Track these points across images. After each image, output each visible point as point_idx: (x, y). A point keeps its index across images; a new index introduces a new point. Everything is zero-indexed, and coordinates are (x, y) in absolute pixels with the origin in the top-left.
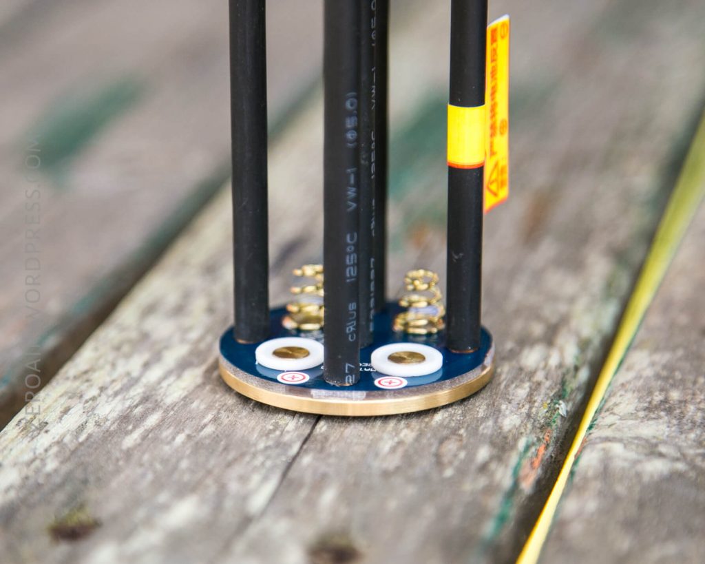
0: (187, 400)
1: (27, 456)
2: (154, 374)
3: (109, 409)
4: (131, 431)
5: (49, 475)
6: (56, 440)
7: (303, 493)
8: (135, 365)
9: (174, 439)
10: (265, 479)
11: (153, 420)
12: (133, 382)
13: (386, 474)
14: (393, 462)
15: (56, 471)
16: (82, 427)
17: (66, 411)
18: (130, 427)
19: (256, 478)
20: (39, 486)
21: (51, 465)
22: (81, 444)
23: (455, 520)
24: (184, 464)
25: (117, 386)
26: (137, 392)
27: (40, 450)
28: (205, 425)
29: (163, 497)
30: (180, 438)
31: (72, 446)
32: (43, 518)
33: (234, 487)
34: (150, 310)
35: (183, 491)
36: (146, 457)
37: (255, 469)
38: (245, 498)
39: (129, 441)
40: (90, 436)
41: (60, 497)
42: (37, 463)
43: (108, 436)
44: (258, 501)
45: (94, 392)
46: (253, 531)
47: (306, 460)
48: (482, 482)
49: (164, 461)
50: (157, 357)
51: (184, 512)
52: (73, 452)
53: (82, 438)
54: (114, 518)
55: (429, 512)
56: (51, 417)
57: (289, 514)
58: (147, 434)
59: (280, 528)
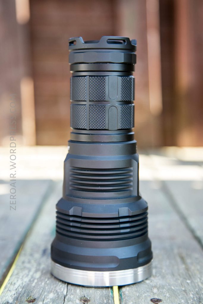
0: (40, 277)
1: (15, 289)
2: (31, 273)
3: (26, 280)
4: (33, 283)
5: (21, 291)
6: (18, 286)
8: (26, 272)
9: (42, 284)
10: (64, 289)
11: (36, 281)
12: (27, 275)
15: (22, 290)
16: (22, 283)
17: (18, 281)
18: (32, 282)
19: (62, 289)
20: (20, 294)
21: (20, 290)
22: (24, 286)
24: (47, 288)
25: (25, 276)
26: (30, 277)
27: (17, 287)
28: (46, 282)
29: (46, 294)
30: (43, 284)
31: (23, 286)
32: (24, 299)
33: (59, 291)
34: (23, 262)
35: (49, 292)
36: (38, 287)
37: (61, 288)
38: (62, 292)
39: (34, 284)
40: (25, 285)
41: (25, 295)
42: (17, 290)
43: (28, 284)
44: (65, 293)
45: (21, 277)
46: (67, 298)
49: (42, 288)
50: (30, 270)
51: (51, 296)
52: (23, 287)
53: (24, 285)
54: (39, 298)
56: (15, 281)
57: (72, 294)
58: (36, 283)
59: (72, 297)
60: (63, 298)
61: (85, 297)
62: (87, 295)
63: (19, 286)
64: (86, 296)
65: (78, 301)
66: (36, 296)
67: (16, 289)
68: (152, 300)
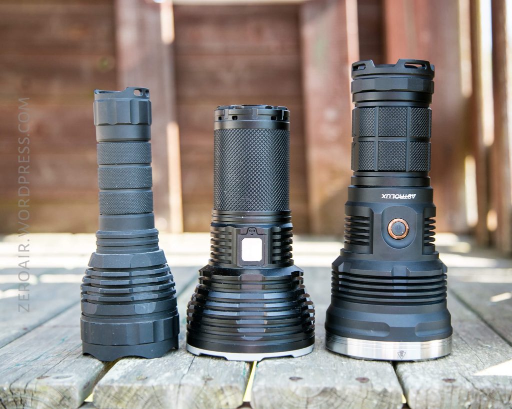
5: (131, 371)
7: (195, 371)
10: (185, 369)
13: (214, 367)
14: (215, 365)
16: (134, 364)
19: (183, 369)
20: (129, 373)
21: (130, 369)
23: (234, 372)
24: (164, 368)
29: (161, 373)
32: (133, 377)
35: (165, 372)
36: (153, 368)
38: (181, 372)
41: (136, 374)
44: (185, 372)
46: (186, 376)
47: (193, 366)
48: (238, 367)
49: (159, 368)
51: (168, 375)
52: (134, 368)
53: (136, 365)
54: (151, 376)
55: (227, 372)
57: (193, 373)
58: (151, 364)
59: (192, 375)
60: (181, 376)
61: (208, 375)
62: (213, 375)
63: (130, 366)
64: (210, 375)
65: (199, 379)
66: (148, 375)
67: (125, 369)
68: (291, 378)
